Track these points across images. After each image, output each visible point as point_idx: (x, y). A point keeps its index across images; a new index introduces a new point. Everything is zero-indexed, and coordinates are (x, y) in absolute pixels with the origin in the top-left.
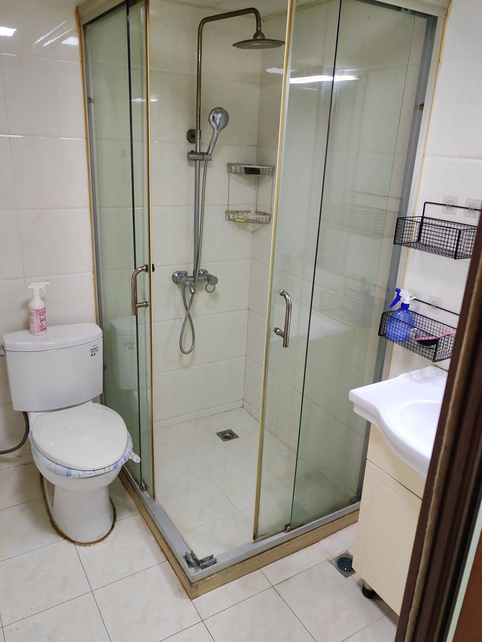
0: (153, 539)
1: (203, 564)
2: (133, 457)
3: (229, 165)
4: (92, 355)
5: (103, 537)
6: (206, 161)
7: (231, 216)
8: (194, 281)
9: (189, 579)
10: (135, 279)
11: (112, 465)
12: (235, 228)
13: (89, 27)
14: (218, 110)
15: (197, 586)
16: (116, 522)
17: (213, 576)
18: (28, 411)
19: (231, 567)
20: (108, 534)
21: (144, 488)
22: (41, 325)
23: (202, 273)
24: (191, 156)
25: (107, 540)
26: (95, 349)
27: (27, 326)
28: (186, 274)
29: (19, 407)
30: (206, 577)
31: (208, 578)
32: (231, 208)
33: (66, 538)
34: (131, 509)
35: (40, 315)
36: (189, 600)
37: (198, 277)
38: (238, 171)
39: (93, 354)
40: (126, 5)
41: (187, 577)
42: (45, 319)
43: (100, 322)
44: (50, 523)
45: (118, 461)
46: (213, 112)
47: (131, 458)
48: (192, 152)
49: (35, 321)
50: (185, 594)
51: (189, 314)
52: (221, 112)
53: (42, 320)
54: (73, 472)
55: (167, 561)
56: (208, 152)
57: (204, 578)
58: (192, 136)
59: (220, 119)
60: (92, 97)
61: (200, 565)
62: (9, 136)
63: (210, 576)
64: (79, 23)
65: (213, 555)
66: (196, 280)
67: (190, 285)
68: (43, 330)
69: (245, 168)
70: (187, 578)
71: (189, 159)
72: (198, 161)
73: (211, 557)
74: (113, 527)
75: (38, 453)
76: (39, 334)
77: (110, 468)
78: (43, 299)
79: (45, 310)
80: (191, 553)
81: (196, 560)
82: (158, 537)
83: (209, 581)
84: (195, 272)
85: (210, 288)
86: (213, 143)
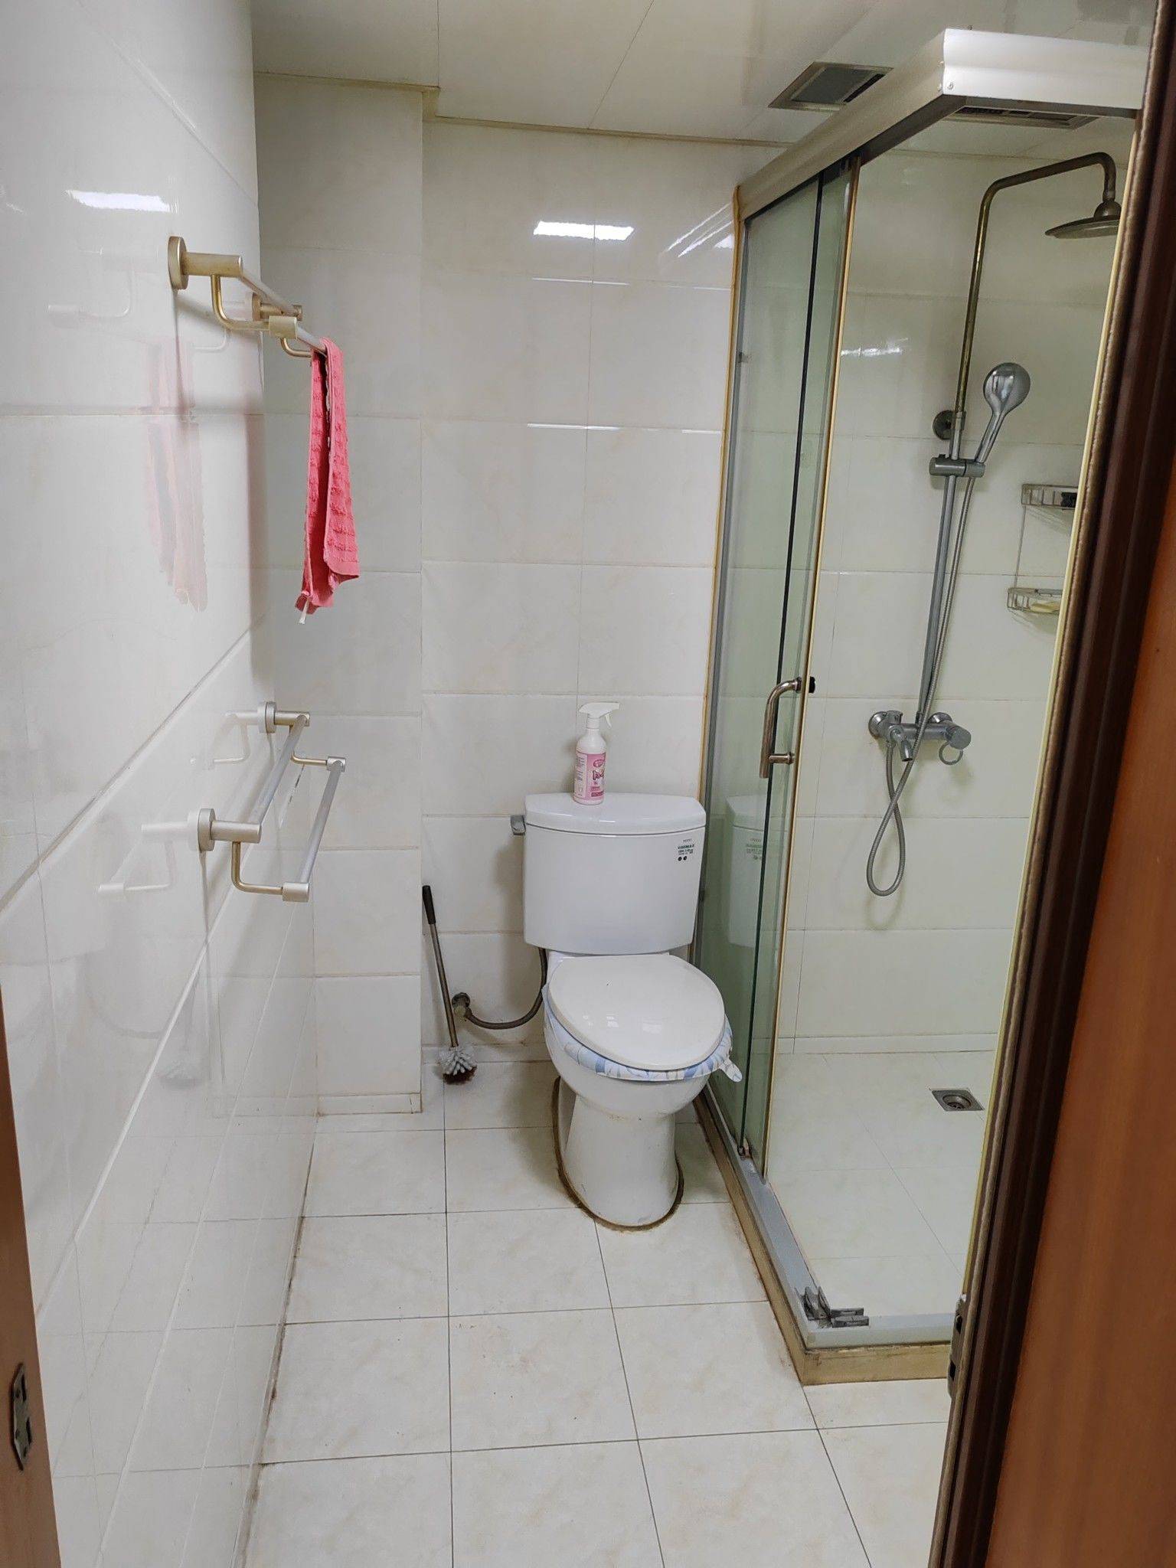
0: (747, 1254)
1: (838, 1319)
2: (727, 1067)
3: (1027, 488)
4: (680, 859)
5: (650, 1223)
6: (972, 478)
7: (1020, 599)
8: (917, 735)
9: (802, 1339)
10: (775, 704)
11: (684, 1069)
12: (1028, 626)
13: (754, 222)
14: (1007, 369)
15: (817, 1359)
16: (680, 1206)
17: (855, 1350)
18: (550, 948)
19: (899, 1347)
20: (661, 1221)
21: (747, 1153)
22: (593, 785)
23: (938, 721)
24: (937, 466)
25: (656, 1230)
26: (687, 847)
27: (570, 788)
28: (899, 717)
29: (535, 937)
30: (842, 1348)
31: (845, 1351)
32: (1022, 583)
33: (581, 1206)
34: (713, 1190)
35: (594, 765)
36: (798, 1384)
37: (925, 728)
38: (1048, 500)
39: (683, 857)
40: (817, 183)
41: (801, 1336)
42: (602, 776)
43: (707, 797)
44: (557, 1174)
45: (696, 1065)
46: (995, 373)
47: (722, 1067)
48: (941, 459)
49: (584, 777)
50: (791, 1370)
51: (897, 805)
52: (1013, 373)
53: (596, 776)
54: (608, 1065)
55: (768, 1303)
56: (977, 457)
57: (836, 1348)
58: (944, 425)
59: (1011, 387)
60: (745, 351)
61: (833, 1320)
62: (586, 428)
63: (849, 1348)
64: (739, 217)
65: (862, 1310)
66: (920, 734)
67: (905, 743)
68: (597, 795)
69: (1064, 494)
70: (799, 1338)
71: (934, 473)
72: (952, 478)
73: (860, 1312)
74: (672, 1212)
75: (552, 1020)
76: (589, 802)
77: (677, 1075)
78: (604, 737)
79: (605, 757)
80: (817, 1294)
81: (825, 1308)
82: (758, 1254)
83: (844, 1357)
84: (921, 716)
85: (951, 753)
86: (991, 436)
